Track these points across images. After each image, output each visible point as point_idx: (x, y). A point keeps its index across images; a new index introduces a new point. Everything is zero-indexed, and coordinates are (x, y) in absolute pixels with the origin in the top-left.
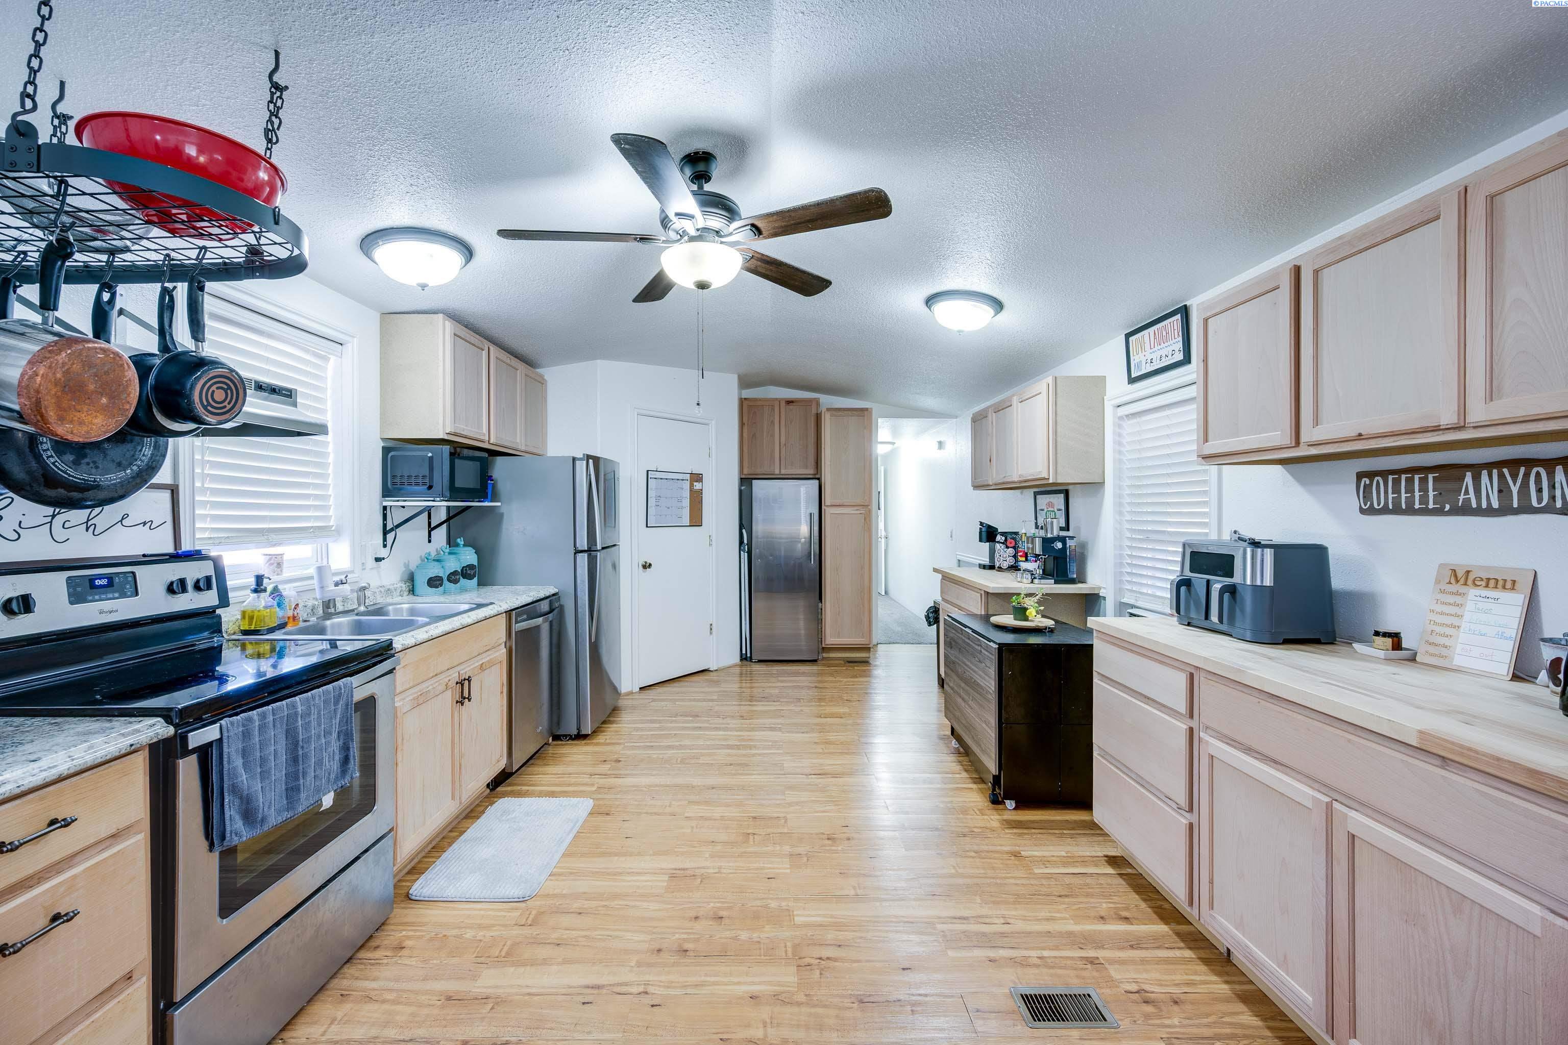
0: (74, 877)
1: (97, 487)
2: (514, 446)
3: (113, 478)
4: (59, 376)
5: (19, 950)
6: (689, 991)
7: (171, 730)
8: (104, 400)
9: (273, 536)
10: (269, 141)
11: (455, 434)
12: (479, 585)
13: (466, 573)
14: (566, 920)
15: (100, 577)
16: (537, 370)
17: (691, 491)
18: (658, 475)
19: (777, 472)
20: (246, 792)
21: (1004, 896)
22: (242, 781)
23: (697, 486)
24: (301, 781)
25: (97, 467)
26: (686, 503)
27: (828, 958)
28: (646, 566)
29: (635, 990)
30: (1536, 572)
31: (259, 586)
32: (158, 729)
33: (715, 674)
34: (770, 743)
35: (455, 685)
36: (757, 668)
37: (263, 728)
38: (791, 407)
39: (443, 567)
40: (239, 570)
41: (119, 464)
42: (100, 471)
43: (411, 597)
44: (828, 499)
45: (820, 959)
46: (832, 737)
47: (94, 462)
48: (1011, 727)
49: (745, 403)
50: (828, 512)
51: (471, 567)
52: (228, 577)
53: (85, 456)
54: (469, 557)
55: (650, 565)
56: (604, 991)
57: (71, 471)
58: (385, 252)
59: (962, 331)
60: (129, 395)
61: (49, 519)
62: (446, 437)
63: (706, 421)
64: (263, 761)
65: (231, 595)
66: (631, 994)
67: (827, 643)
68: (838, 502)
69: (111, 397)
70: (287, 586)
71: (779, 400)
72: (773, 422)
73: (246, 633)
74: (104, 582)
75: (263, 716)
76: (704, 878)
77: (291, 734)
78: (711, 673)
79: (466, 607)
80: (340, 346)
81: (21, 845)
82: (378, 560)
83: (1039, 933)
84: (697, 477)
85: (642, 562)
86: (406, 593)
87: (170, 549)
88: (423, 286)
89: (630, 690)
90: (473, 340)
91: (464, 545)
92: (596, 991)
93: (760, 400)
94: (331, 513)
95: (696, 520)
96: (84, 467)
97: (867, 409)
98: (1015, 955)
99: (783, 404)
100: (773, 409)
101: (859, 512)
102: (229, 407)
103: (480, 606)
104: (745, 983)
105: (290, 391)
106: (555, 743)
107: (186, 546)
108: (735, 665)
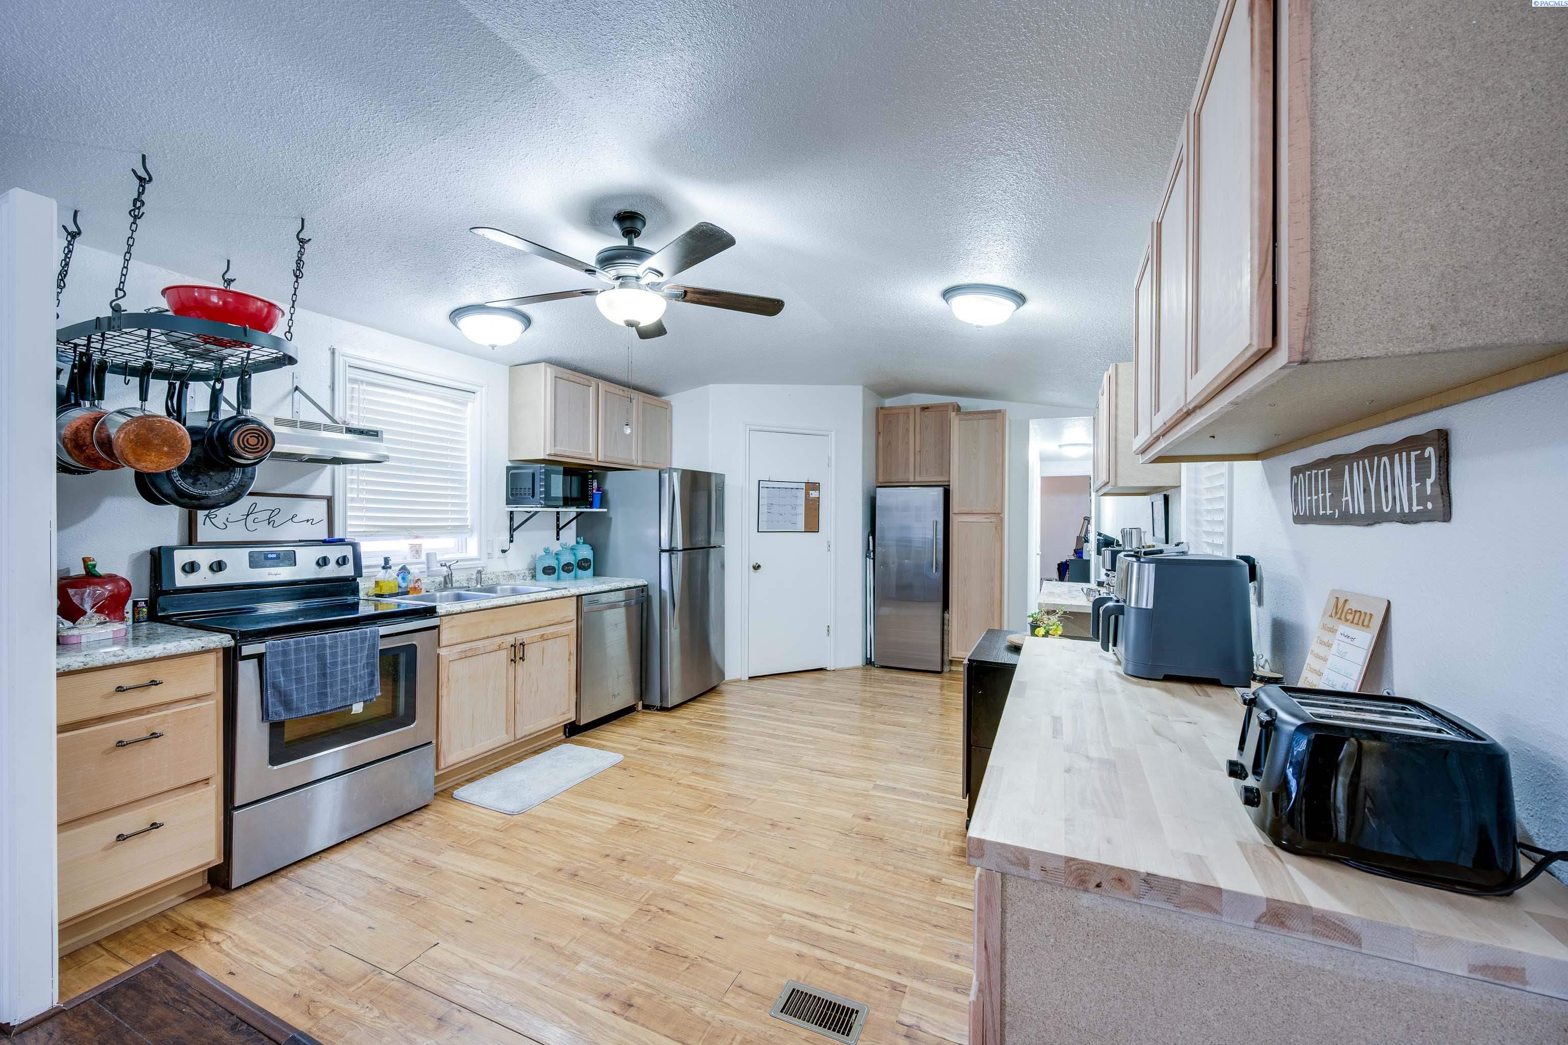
0: (166, 715)
1: (207, 497)
2: (628, 462)
3: (217, 492)
4: (131, 437)
5: (124, 745)
6: (550, 902)
7: (232, 643)
8: (166, 449)
9: (416, 532)
10: (297, 277)
11: (555, 455)
12: (595, 575)
13: (583, 565)
14: (524, 834)
15: (272, 553)
16: (664, 398)
17: (806, 499)
18: (770, 484)
19: (912, 479)
20: (282, 689)
21: (877, 909)
22: (280, 682)
23: (814, 494)
24: (329, 690)
25: (206, 486)
26: (801, 510)
27: (668, 911)
28: (757, 567)
29: (517, 889)
30: (1389, 602)
31: (386, 566)
32: (226, 640)
33: (832, 674)
34: (810, 739)
35: (509, 646)
36: (878, 673)
37: (298, 650)
38: (927, 413)
39: (557, 559)
40: (373, 555)
41: (220, 484)
42: (208, 488)
43: (533, 581)
44: (955, 507)
45: (662, 909)
46: (875, 743)
47: (205, 483)
48: (980, 751)
49: (881, 412)
50: (955, 520)
51: (586, 560)
52: (363, 560)
53: (199, 480)
54: (586, 552)
55: (759, 566)
56: (500, 885)
57: (191, 489)
58: (468, 323)
59: (981, 327)
60: (183, 444)
61: (245, 517)
62: (547, 458)
63: (826, 433)
64: (298, 671)
65: (364, 571)
66: (513, 891)
67: (954, 656)
68: (966, 510)
69: (169, 446)
70: (413, 567)
71: (914, 407)
72: (908, 430)
73: (378, 596)
74: (274, 556)
75: (297, 643)
76: (643, 829)
77: (321, 658)
78: (828, 673)
79: (546, 589)
80: (473, 394)
81: (127, 689)
82: (504, 551)
83: (873, 949)
84: (813, 486)
85: (753, 563)
86: (529, 578)
87: (325, 537)
88: (493, 347)
89: (739, 677)
90: (577, 379)
91: (584, 543)
92: (494, 883)
93: (895, 408)
94: (468, 516)
95: (812, 525)
96: (199, 486)
97: (1000, 411)
98: (824, 958)
99: (918, 410)
100: (908, 417)
101: (989, 520)
102: (261, 448)
103: (553, 589)
104: (590, 908)
105: (377, 432)
106: (644, 711)
107: (337, 536)
108: (857, 668)
